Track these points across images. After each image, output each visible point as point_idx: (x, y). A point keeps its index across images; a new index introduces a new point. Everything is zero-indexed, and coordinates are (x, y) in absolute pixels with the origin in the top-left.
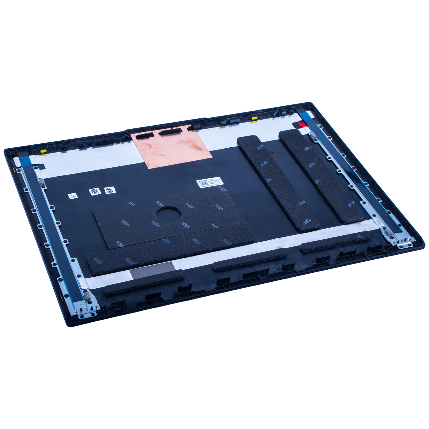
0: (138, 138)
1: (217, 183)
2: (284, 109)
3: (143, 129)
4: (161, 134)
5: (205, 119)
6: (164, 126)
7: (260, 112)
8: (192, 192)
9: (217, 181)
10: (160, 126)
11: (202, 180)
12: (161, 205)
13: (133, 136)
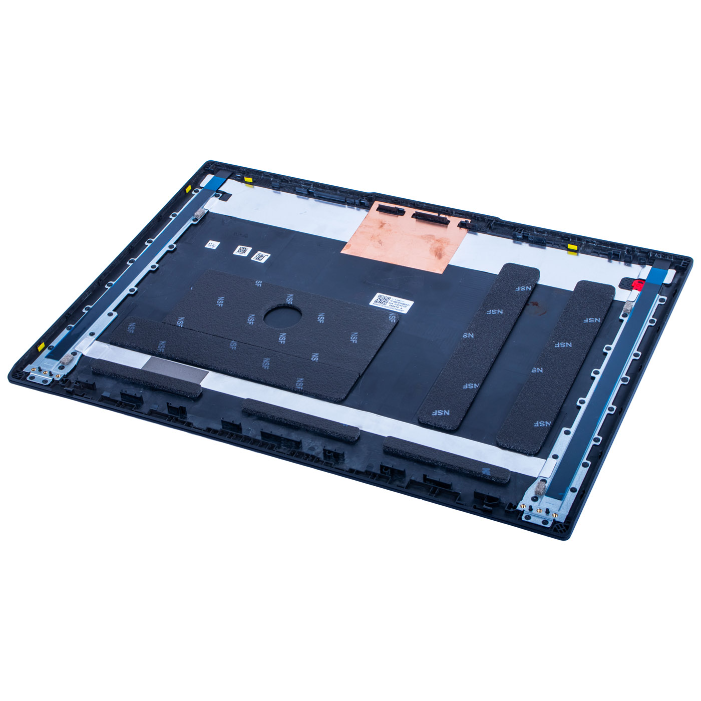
0: (381, 209)
1: (400, 307)
2: (639, 252)
3: (397, 201)
4: (415, 216)
5: (497, 219)
6: (431, 208)
7: (594, 243)
8: (349, 303)
9: (402, 306)
10: (425, 205)
11: (385, 295)
12: (290, 300)
13: (376, 204)
